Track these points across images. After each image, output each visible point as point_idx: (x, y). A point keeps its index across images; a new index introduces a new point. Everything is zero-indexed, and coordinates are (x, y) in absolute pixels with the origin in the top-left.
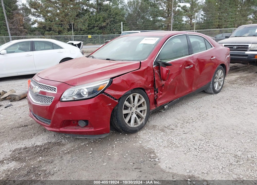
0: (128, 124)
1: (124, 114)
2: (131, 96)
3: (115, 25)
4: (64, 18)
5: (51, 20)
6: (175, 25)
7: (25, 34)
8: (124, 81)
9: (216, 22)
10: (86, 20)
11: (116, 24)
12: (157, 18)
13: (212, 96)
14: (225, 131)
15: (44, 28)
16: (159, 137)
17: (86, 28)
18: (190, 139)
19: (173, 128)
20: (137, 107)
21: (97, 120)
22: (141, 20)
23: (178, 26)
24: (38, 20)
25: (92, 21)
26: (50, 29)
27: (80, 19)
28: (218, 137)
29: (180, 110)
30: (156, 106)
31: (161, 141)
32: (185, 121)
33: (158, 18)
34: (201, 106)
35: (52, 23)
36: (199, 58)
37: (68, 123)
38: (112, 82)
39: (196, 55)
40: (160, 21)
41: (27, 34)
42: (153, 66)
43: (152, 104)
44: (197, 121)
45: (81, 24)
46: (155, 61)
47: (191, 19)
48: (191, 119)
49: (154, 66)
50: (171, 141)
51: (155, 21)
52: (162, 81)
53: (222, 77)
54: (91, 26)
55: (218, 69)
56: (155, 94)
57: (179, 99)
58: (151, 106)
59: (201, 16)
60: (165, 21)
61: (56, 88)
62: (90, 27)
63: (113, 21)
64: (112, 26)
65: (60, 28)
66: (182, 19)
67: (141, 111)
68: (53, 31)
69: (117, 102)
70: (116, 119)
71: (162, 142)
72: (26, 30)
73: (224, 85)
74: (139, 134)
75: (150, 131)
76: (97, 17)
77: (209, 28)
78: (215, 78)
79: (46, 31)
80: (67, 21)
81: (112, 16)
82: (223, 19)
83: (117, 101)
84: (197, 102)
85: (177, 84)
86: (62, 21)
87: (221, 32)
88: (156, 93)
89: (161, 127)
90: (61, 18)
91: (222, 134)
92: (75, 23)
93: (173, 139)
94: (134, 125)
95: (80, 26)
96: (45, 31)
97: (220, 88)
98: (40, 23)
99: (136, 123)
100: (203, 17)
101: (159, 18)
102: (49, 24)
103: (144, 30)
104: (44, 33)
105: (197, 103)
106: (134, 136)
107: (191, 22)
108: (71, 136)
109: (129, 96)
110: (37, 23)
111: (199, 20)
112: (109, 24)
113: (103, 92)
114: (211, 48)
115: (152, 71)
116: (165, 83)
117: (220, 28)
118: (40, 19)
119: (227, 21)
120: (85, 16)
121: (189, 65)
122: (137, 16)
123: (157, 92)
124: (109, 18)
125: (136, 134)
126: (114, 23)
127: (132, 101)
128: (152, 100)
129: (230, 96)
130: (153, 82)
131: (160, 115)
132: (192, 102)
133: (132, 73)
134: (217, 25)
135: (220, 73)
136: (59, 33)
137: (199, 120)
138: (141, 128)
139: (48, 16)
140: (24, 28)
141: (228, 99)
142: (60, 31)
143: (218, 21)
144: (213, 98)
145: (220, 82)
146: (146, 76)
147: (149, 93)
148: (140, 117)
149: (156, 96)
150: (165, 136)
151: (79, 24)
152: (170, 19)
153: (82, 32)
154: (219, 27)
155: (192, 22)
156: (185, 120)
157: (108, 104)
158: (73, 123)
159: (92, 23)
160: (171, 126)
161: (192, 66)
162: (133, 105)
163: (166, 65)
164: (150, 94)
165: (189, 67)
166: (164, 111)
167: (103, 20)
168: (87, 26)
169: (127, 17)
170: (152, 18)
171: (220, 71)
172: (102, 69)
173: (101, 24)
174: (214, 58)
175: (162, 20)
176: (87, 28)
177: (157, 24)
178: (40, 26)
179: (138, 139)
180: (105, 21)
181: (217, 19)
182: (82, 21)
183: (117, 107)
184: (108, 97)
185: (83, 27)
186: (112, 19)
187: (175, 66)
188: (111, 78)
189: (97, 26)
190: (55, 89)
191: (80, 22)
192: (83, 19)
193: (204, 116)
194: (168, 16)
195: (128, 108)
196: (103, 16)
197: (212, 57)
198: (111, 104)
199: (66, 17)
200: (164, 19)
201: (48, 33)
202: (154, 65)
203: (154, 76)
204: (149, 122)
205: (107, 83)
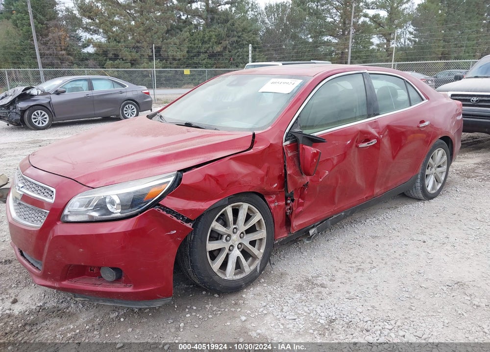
0: (219, 274)
1: (209, 252)
2: (229, 210)
3: (239, 50)
4: (143, 36)
5: (118, 40)
6: (356, 52)
7: (69, 65)
8: (210, 178)
9: (439, 47)
10: (185, 40)
11: (241, 48)
12: (321, 38)
13: (421, 204)
14: (444, 295)
15: (105, 53)
16: (289, 305)
17: (183, 56)
18: (359, 314)
19: (325, 282)
20: (242, 233)
21: (142, 268)
22: (289, 41)
23: (363, 54)
24: (94, 39)
25: (196, 41)
26: (116, 57)
27: (173, 39)
28: (427, 312)
29: (346, 236)
30: (289, 231)
31: (290, 318)
32: (354, 265)
33: (323, 38)
34: (394, 229)
35: (120, 44)
36: (391, 124)
37: (79, 271)
38: (181, 179)
39: (385, 117)
40: (328, 43)
41: (73, 65)
42: (282, 143)
43: (281, 227)
44: (381, 265)
45: (175, 48)
46: (287, 131)
47: (388, 41)
48: (369, 260)
49: (284, 144)
50: (315, 319)
51: (316, 45)
52: (304, 176)
53: (444, 163)
54: (193, 51)
55: (435, 148)
56: (287, 204)
57: (343, 214)
58: (277, 230)
59: (408, 36)
60: (337, 44)
61: (54, 190)
62: (192, 55)
63: (237, 42)
64: (234, 52)
65: (133, 54)
66: (371, 40)
67: (253, 243)
68: (121, 60)
69: (191, 227)
70: (191, 263)
71: (295, 319)
72: (71, 58)
73: (448, 179)
74: (244, 296)
75: (272, 290)
76: (206, 36)
77: (424, 59)
78: (427, 166)
79: (108, 60)
80: (148, 41)
81: (235, 33)
82: (453, 42)
83: (189, 225)
84: (386, 219)
85: (339, 182)
86: (138, 42)
87: (447, 66)
88: (289, 201)
89: (297, 279)
90: (136, 36)
91: (436, 306)
92: (164, 46)
93: (319, 311)
94: (235, 274)
95: (172, 52)
96: (106, 60)
97: (438, 188)
98: (98, 45)
99: (240, 268)
100: (413, 37)
101: (326, 38)
102: (113, 47)
103: (295, 61)
104: (105, 63)
105: (385, 222)
106: (232, 299)
107: (388, 45)
108: (87, 299)
109: (224, 209)
110: (91, 45)
111: (405, 42)
112: (229, 49)
113: (156, 203)
114: (421, 102)
115: (280, 156)
116: (311, 180)
117: (445, 58)
118: (99, 37)
119: (460, 45)
120: (182, 33)
121: (367, 140)
122: (282, 34)
123: (293, 200)
124: (228, 37)
125: (239, 295)
126: (237, 47)
127: (230, 220)
128: (279, 218)
129: (460, 207)
130: (283, 180)
131: (300, 248)
132: (374, 219)
133: (231, 159)
134: (440, 54)
135: (440, 155)
136: (132, 64)
137: (386, 263)
138: (251, 280)
139: (113, 32)
140: (69, 54)
141: (455, 214)
142: (134, 60)
143: (442, 45)
144: (421, 210)
145: (439, 175)
146: (266, 165)
147: (273, 202)
148: (250, 256)
149: (290, 209)
150: (303, 303)
151: (171, 48)
152: (347, 39)
153: (175, 62)
154: (444, 56)
155: (390, 45)
156: (354, 262)
157: (170, 232)
158: (91, 270)
159: (196, 45)
160: (320, 278)
161: (374, 142)
162: (235, 228)
163: (314, 141)
164: (275, 204)
165: (368, 144)
166: (308, 242)
167: (216, 40)
168: (186, 51)
169: (264, 34)
170: (311, 37)
171: (438, 151)
172: (165, 148)
173: (212, 47)
174: (427, 123)
175: (331, 41)
176: (186, 55)
177: (322, 49)
178: (97, 50)
179: (239, 309)
180: (221, 43)
181: (440, 40)
182: (177, 41)
183: (192, 236)
184: (169, 215)
185: (178, 53)
186: (235, 39)
187: (334, 142)
188: (178, 171)
189: (206, 52)
190: (52, 194)
191: (173, 43)
192: (178, 38)
193: (397, 255)
194: (343, 34)
195: (222, 236)
196: (216, 33)
197: (422, 122)
198: (175, 232)
199: (147, 34)
200: (335, 41)
201: (112, 63)
202: (286, 141)
203: (285, 166)
204: (274, 264)
205: (170, 181)
